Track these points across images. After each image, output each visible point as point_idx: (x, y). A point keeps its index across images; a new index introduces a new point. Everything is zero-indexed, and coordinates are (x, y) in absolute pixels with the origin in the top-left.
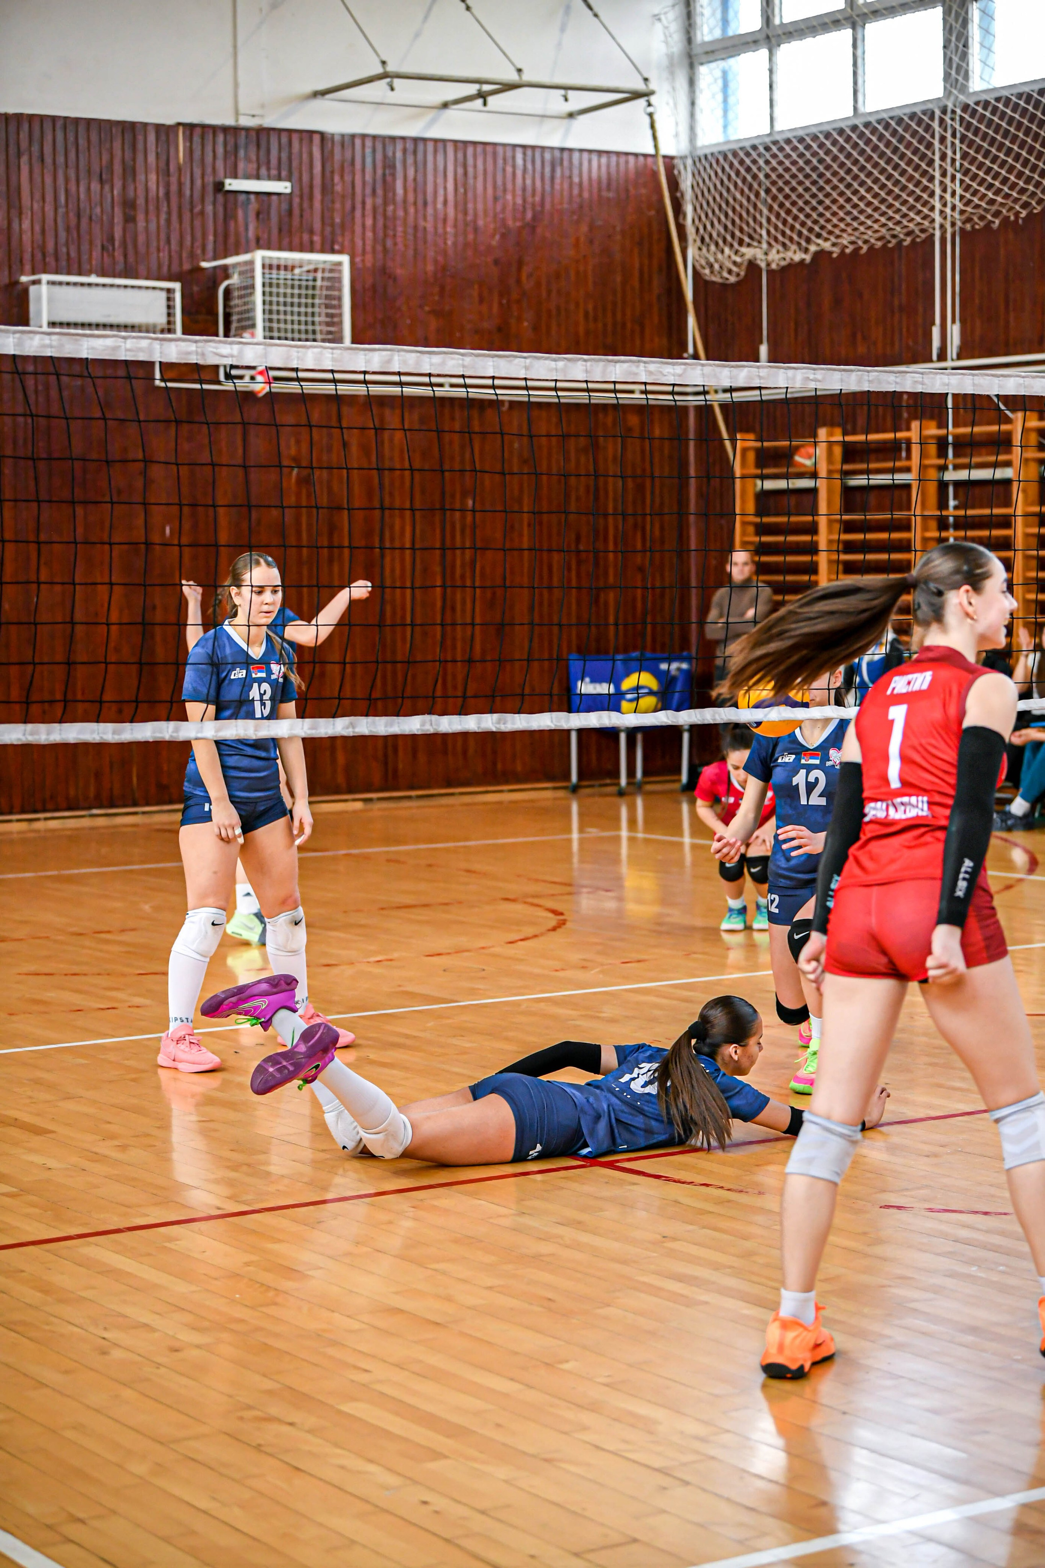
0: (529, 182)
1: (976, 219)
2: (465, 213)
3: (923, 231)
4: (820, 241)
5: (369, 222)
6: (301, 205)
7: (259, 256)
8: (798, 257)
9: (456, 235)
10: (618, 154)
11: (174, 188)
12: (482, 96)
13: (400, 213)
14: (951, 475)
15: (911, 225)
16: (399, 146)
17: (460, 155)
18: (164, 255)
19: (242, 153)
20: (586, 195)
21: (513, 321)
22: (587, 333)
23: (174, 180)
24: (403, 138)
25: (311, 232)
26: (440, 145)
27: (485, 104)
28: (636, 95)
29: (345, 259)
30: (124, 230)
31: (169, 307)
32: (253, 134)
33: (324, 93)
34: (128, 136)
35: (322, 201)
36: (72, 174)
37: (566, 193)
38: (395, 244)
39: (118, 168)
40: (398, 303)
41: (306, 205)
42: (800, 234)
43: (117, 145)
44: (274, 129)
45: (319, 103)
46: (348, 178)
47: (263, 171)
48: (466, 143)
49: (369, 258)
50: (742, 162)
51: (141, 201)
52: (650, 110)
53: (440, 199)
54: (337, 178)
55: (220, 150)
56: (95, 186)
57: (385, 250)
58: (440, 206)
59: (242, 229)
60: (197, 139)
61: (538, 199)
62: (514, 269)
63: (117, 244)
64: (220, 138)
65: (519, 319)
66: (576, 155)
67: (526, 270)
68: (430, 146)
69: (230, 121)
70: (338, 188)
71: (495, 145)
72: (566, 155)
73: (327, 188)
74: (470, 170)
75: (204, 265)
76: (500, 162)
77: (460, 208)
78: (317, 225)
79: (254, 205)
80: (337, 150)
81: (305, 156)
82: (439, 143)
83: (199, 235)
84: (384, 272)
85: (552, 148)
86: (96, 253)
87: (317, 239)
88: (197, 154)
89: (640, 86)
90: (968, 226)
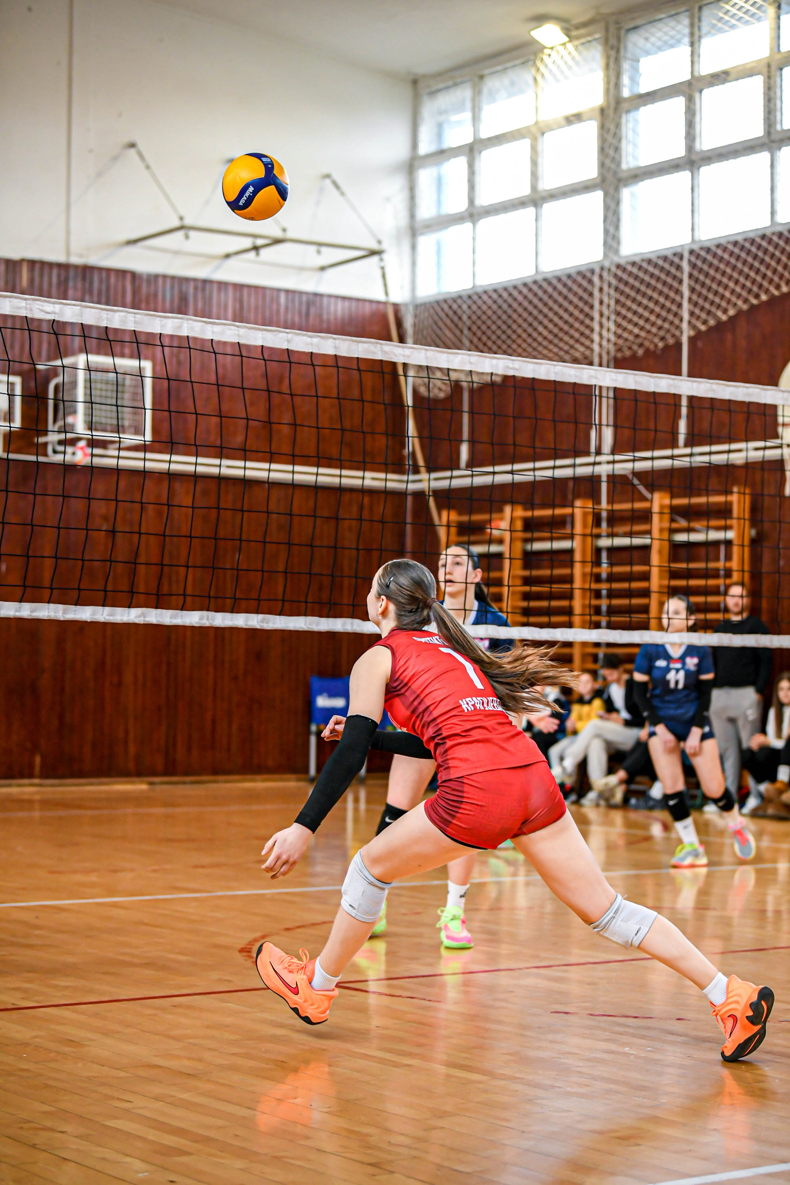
0: (289, 317)
1: (625, 349)
3: (585, 358)
5: (167, 340)
7: (81, 360)
9: (233, 354)
10: (358, 300)
12: (256, 248)
14: (604, 542)
15: (577, 355)
16: (192, 285)
17: (238, 295)
19: (71, 284)
20: (332, 328)
24: (195, 280)
25: (123, 346)
27: (258, 256)
28: (373, 253)
29: (147, 366)
31: (11, 396)
32: (80, 271)
33: (133, 242)
37: (317, 327)
44: (96, 267)
45: (131, 249)
46: (152, 306)
47: (87, 298)
48: (242, 286)
50: (450, 308)
52: (382, 264)
54: (143, 306)
55: (55, 280)
59: (69, 344)
60: (37, 272)
62: (276, 381)
64: (55, 272)
66: (325, 300)
67: (285, 384)
68: (215, 287)
69: (62, 260)
71: (264, 288)
72: (318, 298)
74: (245, 304)
75: (39, 367)
76: (268, 302)
78: (127, 341)
80: (144, 286)
81: (119, 288)
82: (222, 285)
83: (35, 344)
85: (307, 293)
87: (126, 351)
88: (36, 282)
89: (374, 246)
90: (619, 355)
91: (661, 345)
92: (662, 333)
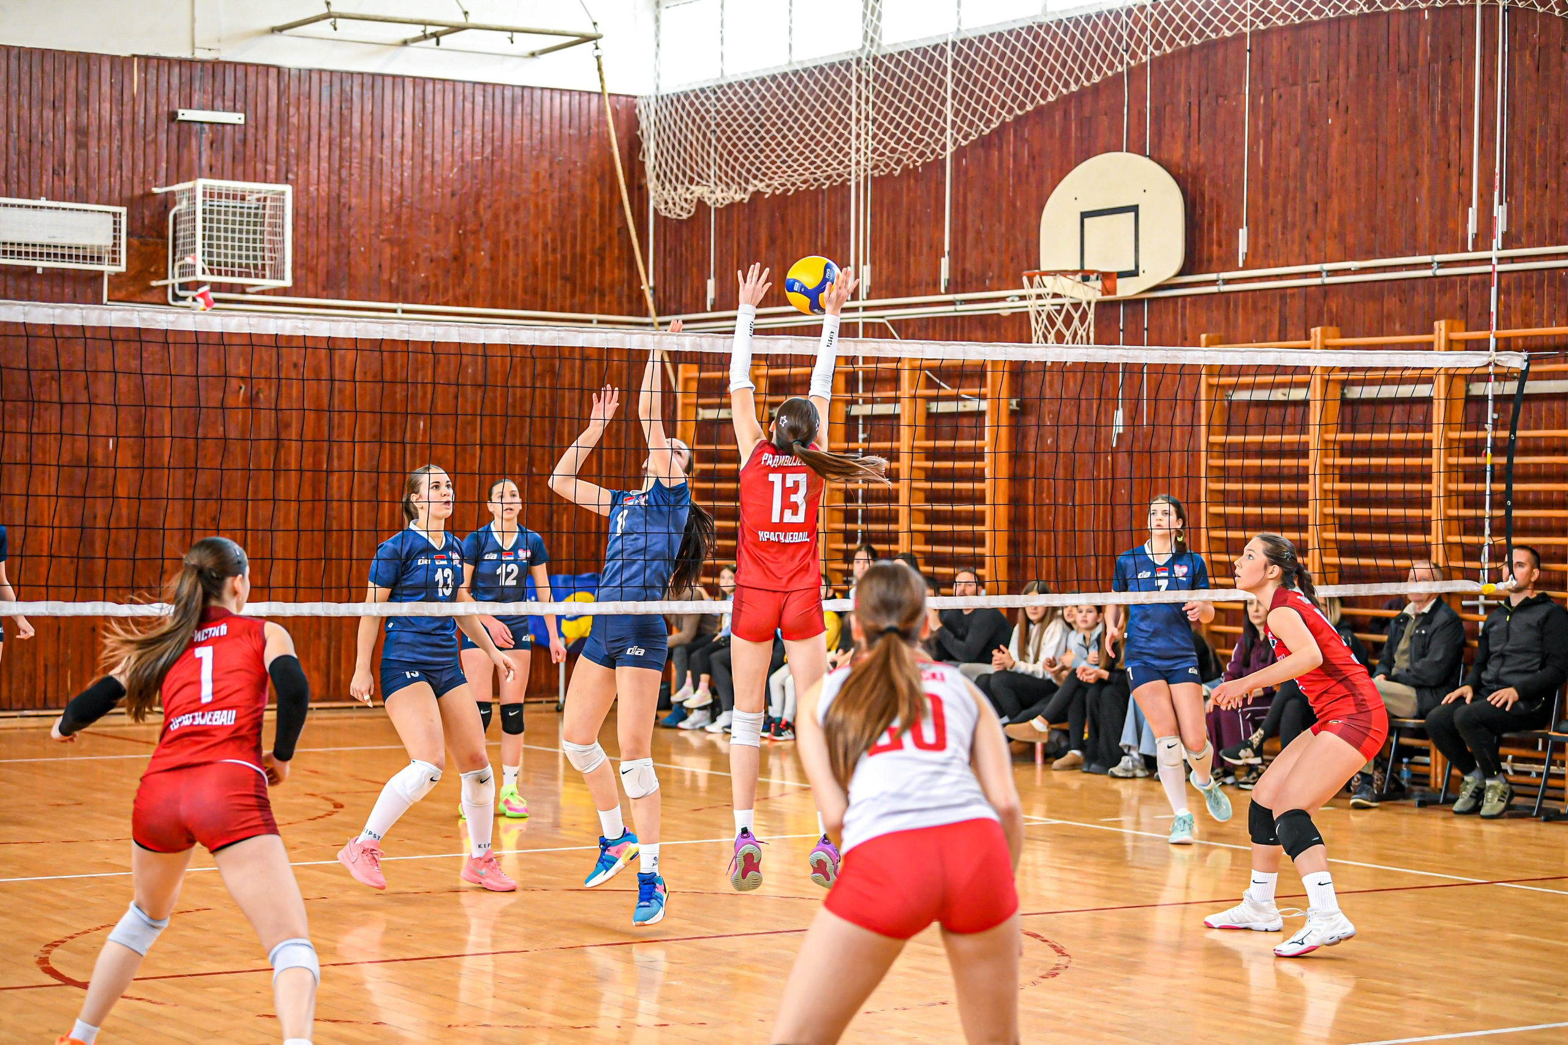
0: (488, 118)
1: (881, 166)
2: (423, 147)
3: (839, 176)
4: (756, 182)
5: (325, 153)
6: (256, 135)
7: (200, 184)
8: (738, 198)
9: (413, 168)
10: (580, 93)
11: (127, 117)
12: (433, 36)
13: (357, 145)
14: (860, 410)
15: (830, 172)
16: (357, 81)
17: (419, 91)
18: (116, 181)
19: (197, 85)
20: (547, 131)
21: (469, 251)
22: (546, 264)
23: (127, 109)
24: (362, 74)
25: (266, 162)
26: (399, 81)
27: (438, 43)
28: (585, 39)
29: (288, 189)
30: (76, 155)
31: (115, 230)
32: (210, 67)
33: (281, 29)
34: (83, 66)
35: (277, 131)
36: (25, 101)
37: (526, 131)
38: (351, 175)
39: (71, 97)
40: (352, 231)
41: (260, 135)
42: (740, 175)
43: (72, 73)
44: (230, 63)
45: (277, 38)
46: (304, 110)
47: (218, 103)
48: (425, 80)
49: (324, 187)
50: (692, 104)
51: (93, 129)
52: (597, 53)
53: (398, 133)
54: (292, 110)
55: (175, 81)
56: (48, 114)
57: (341, 181)
58: (397, 139)
59: (195, 157)
60: (152, 72)
61: (497, 134)
62: (471, 201)
63: (68, 169)
64: (176, 70)
65: (477, 249)
66: (537, 93)
67: (483, 203)
68: (388, 82)
69: (186, 54)
70: (294, 120)
71: (454, 81)
72: (527, 93)
73: (282, 120)
74: (429, 106)
75: (155, 190)
76: (460, 98)
77: (418, 141)
78: (272, 155)
79: (207, 135)
80: (294, 84)
81: (261, 89)
82: (398, 79)
83: (151, 162)
84: (336, 201)
85: (513, 86)
86: (47, 177)
87: (271, 168)
88: (152, 84)
89: (590, 31)
90: (876, 173)
91: (920, 161)
92: (921, 147)
